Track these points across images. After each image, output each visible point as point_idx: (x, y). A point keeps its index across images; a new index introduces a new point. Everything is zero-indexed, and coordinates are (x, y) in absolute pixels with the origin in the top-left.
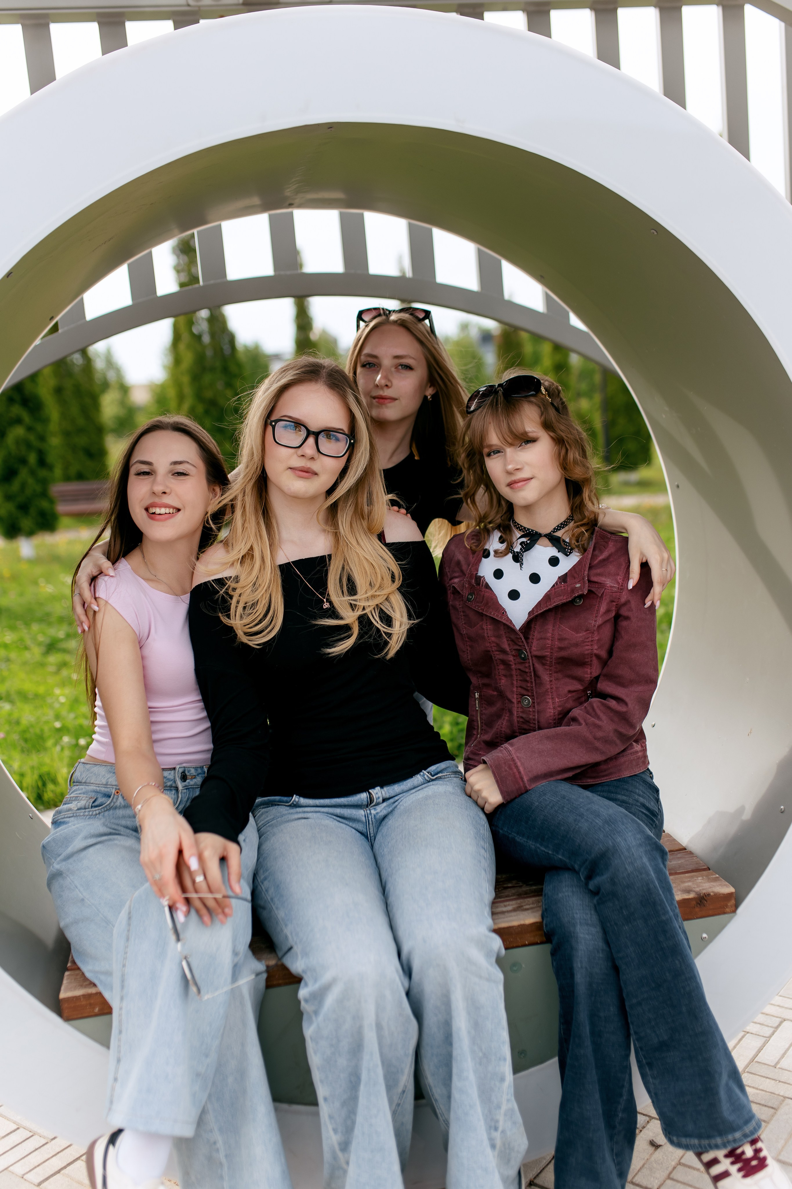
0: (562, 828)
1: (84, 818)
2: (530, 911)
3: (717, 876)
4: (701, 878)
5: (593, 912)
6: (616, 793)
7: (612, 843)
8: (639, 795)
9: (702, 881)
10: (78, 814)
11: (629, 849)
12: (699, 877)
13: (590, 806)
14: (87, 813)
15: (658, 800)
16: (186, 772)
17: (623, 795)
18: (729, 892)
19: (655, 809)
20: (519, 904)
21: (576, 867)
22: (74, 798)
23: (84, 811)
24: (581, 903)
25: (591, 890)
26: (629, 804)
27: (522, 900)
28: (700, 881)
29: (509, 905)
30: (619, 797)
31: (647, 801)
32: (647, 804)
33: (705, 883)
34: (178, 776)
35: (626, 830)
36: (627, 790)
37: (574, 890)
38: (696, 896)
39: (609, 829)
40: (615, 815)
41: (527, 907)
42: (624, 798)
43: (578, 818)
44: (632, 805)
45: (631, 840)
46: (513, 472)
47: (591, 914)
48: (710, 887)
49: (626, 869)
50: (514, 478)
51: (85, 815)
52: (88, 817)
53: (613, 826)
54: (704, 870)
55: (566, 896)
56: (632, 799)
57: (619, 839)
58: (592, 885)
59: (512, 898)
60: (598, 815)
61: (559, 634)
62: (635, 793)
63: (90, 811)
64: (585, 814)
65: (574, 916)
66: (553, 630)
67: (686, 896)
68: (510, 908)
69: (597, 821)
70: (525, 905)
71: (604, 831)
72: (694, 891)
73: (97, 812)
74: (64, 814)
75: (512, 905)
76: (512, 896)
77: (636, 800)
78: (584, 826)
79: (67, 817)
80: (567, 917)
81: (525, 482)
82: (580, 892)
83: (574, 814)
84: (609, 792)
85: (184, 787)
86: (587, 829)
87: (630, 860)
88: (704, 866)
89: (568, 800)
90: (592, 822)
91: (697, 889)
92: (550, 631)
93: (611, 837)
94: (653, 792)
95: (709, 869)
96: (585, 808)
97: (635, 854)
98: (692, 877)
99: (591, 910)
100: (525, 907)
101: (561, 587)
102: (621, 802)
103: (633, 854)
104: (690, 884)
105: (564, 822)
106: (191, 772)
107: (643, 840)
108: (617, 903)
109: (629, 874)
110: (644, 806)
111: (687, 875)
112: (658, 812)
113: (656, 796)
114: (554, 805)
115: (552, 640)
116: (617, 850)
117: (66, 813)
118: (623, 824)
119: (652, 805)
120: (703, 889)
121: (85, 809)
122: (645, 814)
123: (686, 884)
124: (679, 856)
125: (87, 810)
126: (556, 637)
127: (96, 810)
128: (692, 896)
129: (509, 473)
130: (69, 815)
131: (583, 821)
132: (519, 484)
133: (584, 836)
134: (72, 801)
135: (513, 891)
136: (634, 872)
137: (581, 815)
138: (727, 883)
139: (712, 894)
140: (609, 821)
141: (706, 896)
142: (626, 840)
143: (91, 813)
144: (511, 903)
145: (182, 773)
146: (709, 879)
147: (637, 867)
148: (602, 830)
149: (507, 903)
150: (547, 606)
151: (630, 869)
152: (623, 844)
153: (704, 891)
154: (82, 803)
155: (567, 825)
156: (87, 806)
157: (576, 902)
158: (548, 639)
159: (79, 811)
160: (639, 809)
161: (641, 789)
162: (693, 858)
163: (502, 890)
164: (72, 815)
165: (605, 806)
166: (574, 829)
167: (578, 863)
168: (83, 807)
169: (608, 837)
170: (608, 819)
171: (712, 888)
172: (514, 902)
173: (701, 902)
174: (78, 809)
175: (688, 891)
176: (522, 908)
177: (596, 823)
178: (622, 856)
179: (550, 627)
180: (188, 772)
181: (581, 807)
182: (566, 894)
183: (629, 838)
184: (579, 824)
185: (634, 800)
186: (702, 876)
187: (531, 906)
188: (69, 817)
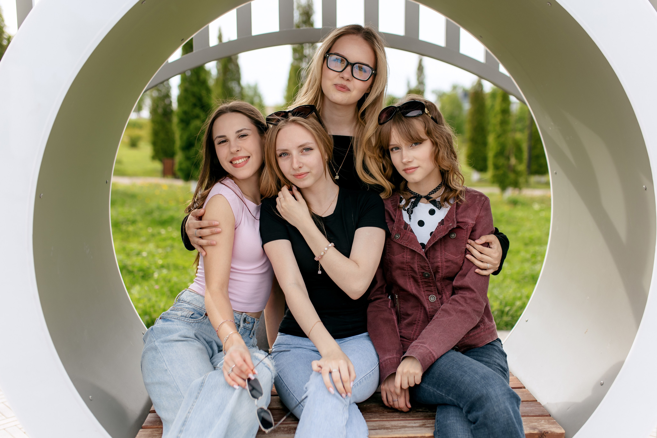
0: (452, 379)
1: (184, 322)
2: (429, 428)
3: (555, 421)
4: (544, 421)
5: (470, 434)
6: (482, 356)
7: (486, 392)
8: (496, 358)
9: (544, 423)
10: (180, 319)
11: (497, 397)
12: (543, 420)
13: (471, 366)
14: (186, 320)
15: (506, 362)
16: (247, 319)
17: (486, 358)
18: (561, 432)
19: (505, 367)
20: (424, 423)
21: (461, 405)
22: (180, 309)
23: (185, 318)
24: (463, 428)
25: (469, 420)
26: (491, 364)
27: (426, 421)
28: (543, 423)
29: (417, 423)
30: (484, 359)
31: (501, 361)
32: (501, 364)
33: (546, 424)
34: (243, 319)
35: (496, 384)
36: (489, 355)
37: (458, 419)
38: (539, 432)
39: (484, 382)
40: (488, 373)
41: (429, 425)
42: (487, 360)
43: (463, 373)
44: (492, 364)
45: (499, 390)
46: (406, 163)
47: (469, 435)
48: (549, 428)
49: (494, 409)
50: (407, 167)
51: (185, 321)
52: (186, 322)
53: (487, 381)
54: (547, 416)
55: (452, 423)
56: (492, 360)
57: (491, 390)
58: (471, 417)
59: (420, 418)
60: (477, 373)
61: (445, 258)
62: (494, 357)
63: (188, 319)
64: (468, 371)
65: (457, 436)
66: (441, 256)
67: (532, 432)
68: (417, 425)
69: (476, 377)
70: (427, 424)
71: (481, 383)
72: (538, 429)
73: (192, 321)
74: (172, 315)
75: (419, 423)
76: (420, 417)
77: (494, 361)
78: (467, 379)
79: (173, 318)
80: (453, 436)
81: (414, 169)
82: (462, 421)
83: (461, 371)
84: (477, 355)
85: (243, 326)
86: (469, 381)
87: (497, 404)
88: (547, 413)
89: (456, 361)
90: (472, 377)
91: (540, 428)
92: (439, 257)
93: (486, 388)
94: (504, 357)
95: (550, 416)
96: (468, 368)
97: (500, 400)
98: (538, 419)
99: (469, 432)
100: (427, 425)
101: (441, 228)
102: (485, 362)
103: (499, 400)
104: (536, 424)
105: (453, 376)
106: (249, 320)
107: (506, 391)
108: (486, 430)
109: (496, 413)
110: (499, 365)
111: (535, 418)
112: (507, 369)
113: (505, 359)
114: (447, 364)
115: (441, 263)
116: (489, 396)
117: (173, 316)
118: (493, 380)
119: (503, 364)
120: (544, 429)
121: (186, 317)
122: (500, 370)
123: (534, 424)
124: (532, 405)
125: (187, 318)
126: (444, 260)
127: (192, 320)
128: (536, 432)
129: (405, 164)
130: (175, 318)
131: (466, 375)
132: (410, 171)
133: (467, 385)
134: (178, 310)
135: (422, 414)
136: (499, 412)
137: (465, 372)
138: (560, 427)
139: (549, 432)
140: (485, 377)
141: (545, 433)
142: (495, 391)
143: (188, 321)
144: (419, 421)
145: (244, 318)
146: (549, 422)
147: (502, 408)
148: (480, 382)
149: (417, 421)
150: (434, 241)
151: (497, 409)
152: (493, 393)
153: (544, 430)
154: (185, 314)
155: (456, 377)
156: (187, 316)
157: (459, 427)
158: (439, 262)
159: (182, 317)
160: (497, 367)
161: (497, 354)
162: (541, 407)
163: (415, 412)
164: (177, 318)
165: (481, 367)
166: (460, 381)
167: (463, 403)
168: (185, 316)
169: (483, 387)
170: (483, 375)
171: (550, 428)
172: (421, 421)
173: (542, 436)
174: (181, 316)
175: (534, 429)
176: (425, 426)
177: (475, 378)
178: (492, 401)
179: (438, 254)
180: (248, 319)
181: (465, 367)
182: (453, 421)
183: (497, 389)
184: (464, 378)
185: (493, 361)
186: (545, 420)
187: (431, 425)
188: (175, 319)
